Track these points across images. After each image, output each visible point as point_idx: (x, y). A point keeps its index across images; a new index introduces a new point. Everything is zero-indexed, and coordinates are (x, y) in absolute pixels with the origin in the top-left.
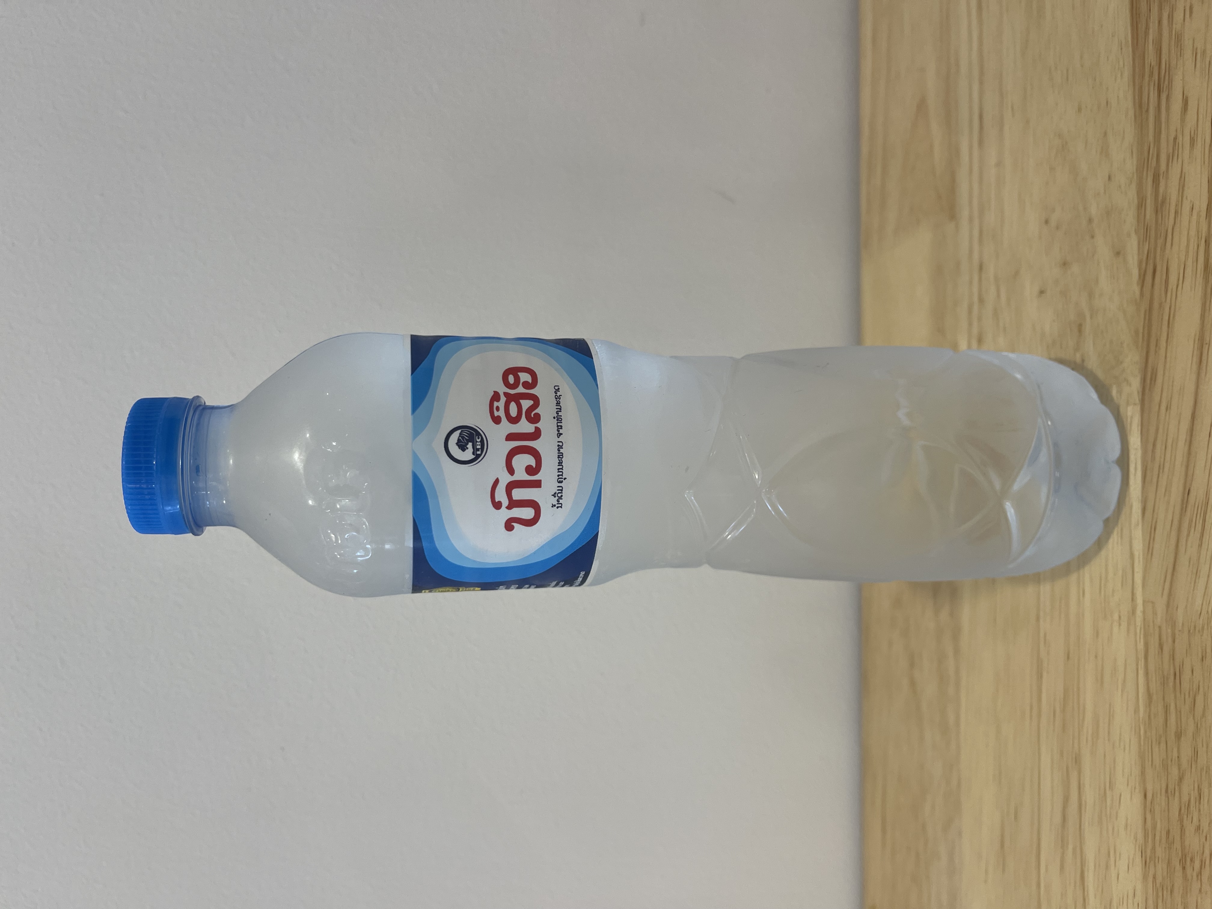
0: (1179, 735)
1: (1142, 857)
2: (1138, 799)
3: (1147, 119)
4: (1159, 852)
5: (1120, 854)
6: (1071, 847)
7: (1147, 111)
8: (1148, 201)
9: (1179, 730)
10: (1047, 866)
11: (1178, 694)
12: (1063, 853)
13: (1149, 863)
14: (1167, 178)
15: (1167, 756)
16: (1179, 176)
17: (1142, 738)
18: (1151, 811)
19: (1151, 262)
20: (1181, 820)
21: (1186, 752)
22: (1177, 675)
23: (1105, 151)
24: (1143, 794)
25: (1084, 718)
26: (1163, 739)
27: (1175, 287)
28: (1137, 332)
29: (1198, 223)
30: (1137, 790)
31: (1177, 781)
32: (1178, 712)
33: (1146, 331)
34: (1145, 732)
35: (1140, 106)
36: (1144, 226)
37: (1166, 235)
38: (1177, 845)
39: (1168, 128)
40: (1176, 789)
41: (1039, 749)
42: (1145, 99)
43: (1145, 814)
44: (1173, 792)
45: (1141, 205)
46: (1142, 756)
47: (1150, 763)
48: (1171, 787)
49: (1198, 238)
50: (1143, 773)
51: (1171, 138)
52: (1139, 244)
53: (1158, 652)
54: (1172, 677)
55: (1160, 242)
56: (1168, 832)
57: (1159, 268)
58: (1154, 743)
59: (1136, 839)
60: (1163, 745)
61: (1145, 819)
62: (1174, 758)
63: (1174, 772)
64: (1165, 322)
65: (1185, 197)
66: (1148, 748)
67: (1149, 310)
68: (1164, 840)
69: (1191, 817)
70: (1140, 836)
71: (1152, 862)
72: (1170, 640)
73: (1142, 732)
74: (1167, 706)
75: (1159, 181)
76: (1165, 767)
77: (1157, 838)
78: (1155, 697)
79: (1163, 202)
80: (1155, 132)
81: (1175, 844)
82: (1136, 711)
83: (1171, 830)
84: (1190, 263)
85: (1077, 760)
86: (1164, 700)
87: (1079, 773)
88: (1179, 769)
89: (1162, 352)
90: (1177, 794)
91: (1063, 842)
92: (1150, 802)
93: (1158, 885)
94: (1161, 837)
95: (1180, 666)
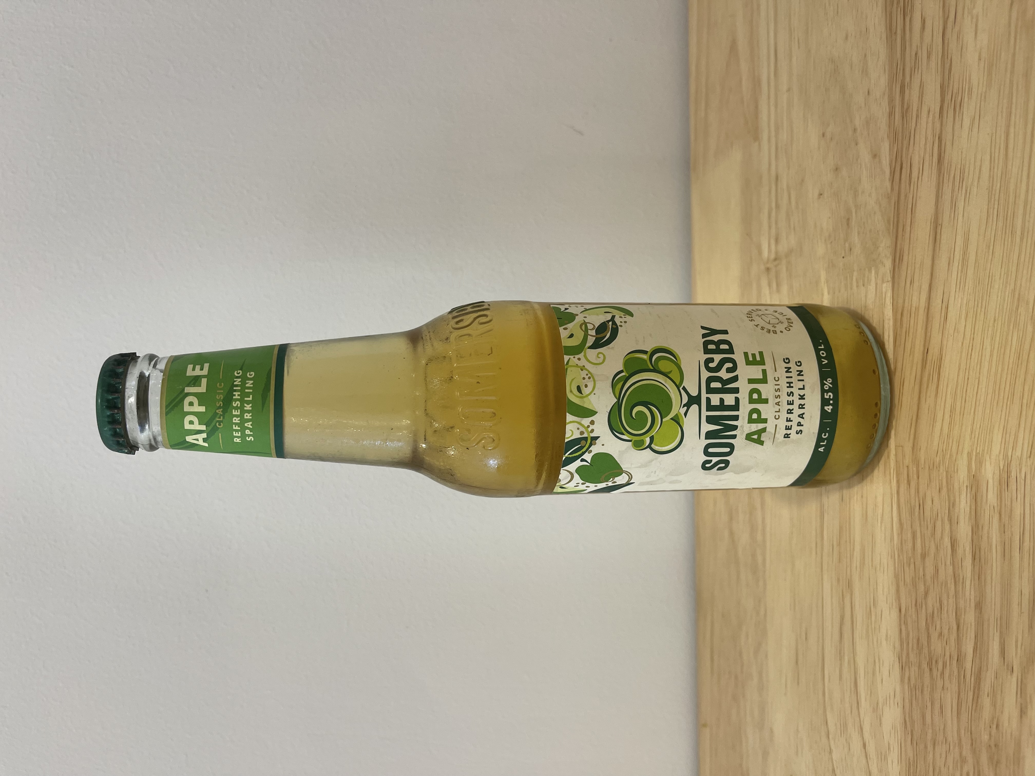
0: (924, 556)
1: (899, 663)
2: (895, 614)
3: (896, 40)
4: (912, 657)
5: (883, 662)
6: (846, 658)
7: (896, 33)
8: (897, 110)
9: (924, 553)
10: (829, 677)
11: (922, 523)
12: (841, 665)
13: (905, 667)
14: (910, 88)
15: (915, 575)
16: (919, 84)
17: (896, 561)
18: (904, 623)
19: (899, 160)
20: (928, 629)
21: (930, 570)
22: (922, 506)
23: (865, 72)
24: (898, 610)
25: (854, 549)
26: (912, 560)
27: (916, 180)
28: (889, 221)
29: (933, 123)
30: (894, 607)
31: (923, 596)
32: (923, 537)
33: (896, 220)
34: (899, 556)
35: (891, 30)
36: (894, 130)
37: (910, 136)
38: (926, 650)
39: (911, 45)
40: (923, 602)
41: (822, 579)
42: (894, 24)
43: (900, 625)
44: (921, 605)
45: (891, 114)
46: (896, 576)
47: (903, 583)
48: (919, 601)
49: (934, 136)
50: (898, 591)
51: (914, 54)
52: (890, 145)
53: (907, 488)
54: (918, 507)
55: (905, 143)
56: (918, 640)
57: (904, 165)
58: (905, 565)
59: (894, 647)
60: (912, 566)
61: (901, 630)
62: (920, 576)
63: (921, 588)
64: (909, 210)
65: (923, 103)
66: (901, 570)
67: (898, 202)
68: (915, 646)
69: (935, 625)
70: (897, 644)
71: (907, 667)
72: (915, 477)
73: (896, 556)
74: (914, 532)
75: (905, 90)
76: (915, 585)
77: (910, 645)
78: (905, 526)
79: (908, 109)
80: (901, 49)
81: (923, 650)
82: (892, 539)
83: (920, 638)
84: (927, 156)
85: (850, 585)
86: (912, 527)
87: (851, 595)
88: (925, 585)
89: (907, 235)
90: (924, 607)
91: (840, 654)
92: (904, 615)
93: (912, 686)
94: (913, 644)
95: (923, 498)
